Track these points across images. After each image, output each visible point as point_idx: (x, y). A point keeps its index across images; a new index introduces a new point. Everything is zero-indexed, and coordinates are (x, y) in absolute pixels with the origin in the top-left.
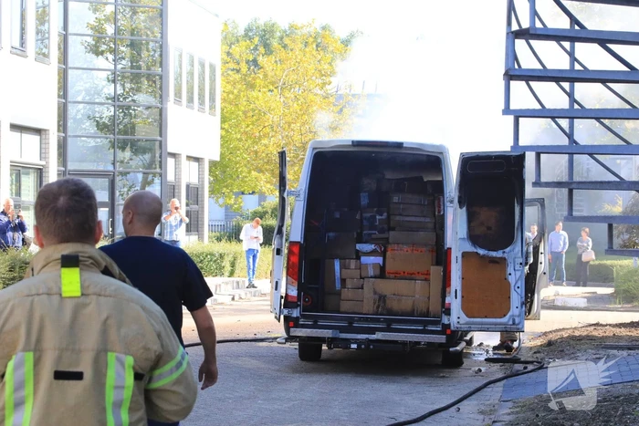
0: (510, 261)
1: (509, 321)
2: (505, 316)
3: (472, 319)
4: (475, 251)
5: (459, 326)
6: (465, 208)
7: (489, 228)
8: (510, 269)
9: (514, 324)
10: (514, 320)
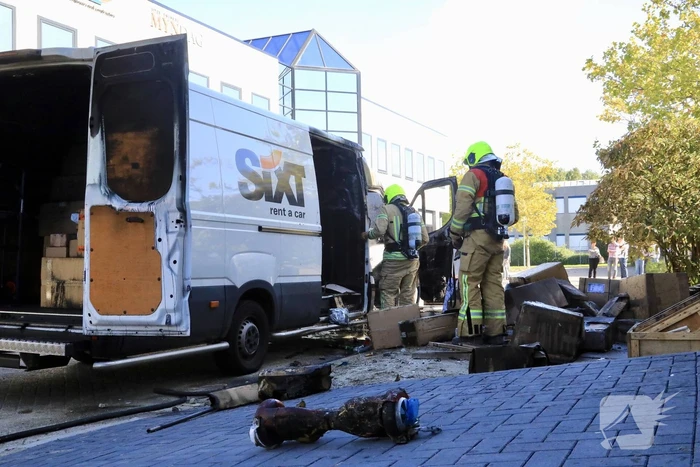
0: (159, 217)
1: (160, 317)
2: (153, 310)
3: (105, 318)
4: (109, 203)
5: (94, 328)
6: (98, 136)
7: (135, 166)
8: (160, 232)
9: (168, 323)
10: (169, 317)
